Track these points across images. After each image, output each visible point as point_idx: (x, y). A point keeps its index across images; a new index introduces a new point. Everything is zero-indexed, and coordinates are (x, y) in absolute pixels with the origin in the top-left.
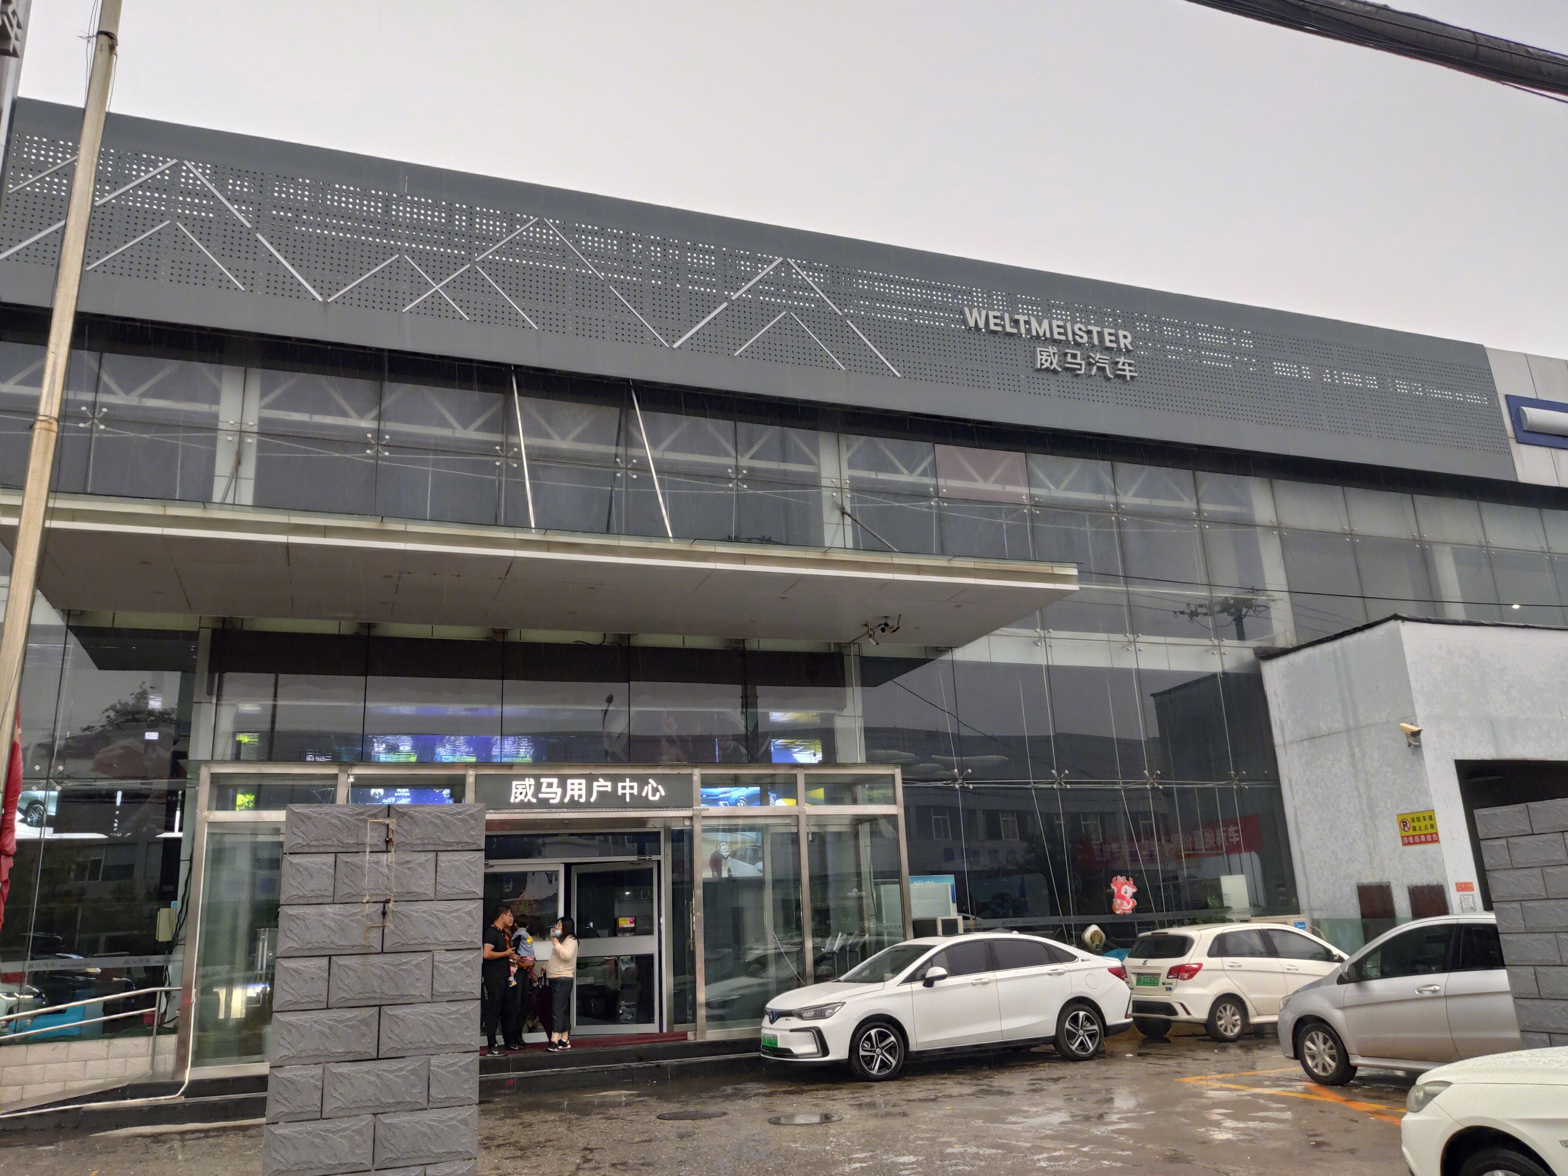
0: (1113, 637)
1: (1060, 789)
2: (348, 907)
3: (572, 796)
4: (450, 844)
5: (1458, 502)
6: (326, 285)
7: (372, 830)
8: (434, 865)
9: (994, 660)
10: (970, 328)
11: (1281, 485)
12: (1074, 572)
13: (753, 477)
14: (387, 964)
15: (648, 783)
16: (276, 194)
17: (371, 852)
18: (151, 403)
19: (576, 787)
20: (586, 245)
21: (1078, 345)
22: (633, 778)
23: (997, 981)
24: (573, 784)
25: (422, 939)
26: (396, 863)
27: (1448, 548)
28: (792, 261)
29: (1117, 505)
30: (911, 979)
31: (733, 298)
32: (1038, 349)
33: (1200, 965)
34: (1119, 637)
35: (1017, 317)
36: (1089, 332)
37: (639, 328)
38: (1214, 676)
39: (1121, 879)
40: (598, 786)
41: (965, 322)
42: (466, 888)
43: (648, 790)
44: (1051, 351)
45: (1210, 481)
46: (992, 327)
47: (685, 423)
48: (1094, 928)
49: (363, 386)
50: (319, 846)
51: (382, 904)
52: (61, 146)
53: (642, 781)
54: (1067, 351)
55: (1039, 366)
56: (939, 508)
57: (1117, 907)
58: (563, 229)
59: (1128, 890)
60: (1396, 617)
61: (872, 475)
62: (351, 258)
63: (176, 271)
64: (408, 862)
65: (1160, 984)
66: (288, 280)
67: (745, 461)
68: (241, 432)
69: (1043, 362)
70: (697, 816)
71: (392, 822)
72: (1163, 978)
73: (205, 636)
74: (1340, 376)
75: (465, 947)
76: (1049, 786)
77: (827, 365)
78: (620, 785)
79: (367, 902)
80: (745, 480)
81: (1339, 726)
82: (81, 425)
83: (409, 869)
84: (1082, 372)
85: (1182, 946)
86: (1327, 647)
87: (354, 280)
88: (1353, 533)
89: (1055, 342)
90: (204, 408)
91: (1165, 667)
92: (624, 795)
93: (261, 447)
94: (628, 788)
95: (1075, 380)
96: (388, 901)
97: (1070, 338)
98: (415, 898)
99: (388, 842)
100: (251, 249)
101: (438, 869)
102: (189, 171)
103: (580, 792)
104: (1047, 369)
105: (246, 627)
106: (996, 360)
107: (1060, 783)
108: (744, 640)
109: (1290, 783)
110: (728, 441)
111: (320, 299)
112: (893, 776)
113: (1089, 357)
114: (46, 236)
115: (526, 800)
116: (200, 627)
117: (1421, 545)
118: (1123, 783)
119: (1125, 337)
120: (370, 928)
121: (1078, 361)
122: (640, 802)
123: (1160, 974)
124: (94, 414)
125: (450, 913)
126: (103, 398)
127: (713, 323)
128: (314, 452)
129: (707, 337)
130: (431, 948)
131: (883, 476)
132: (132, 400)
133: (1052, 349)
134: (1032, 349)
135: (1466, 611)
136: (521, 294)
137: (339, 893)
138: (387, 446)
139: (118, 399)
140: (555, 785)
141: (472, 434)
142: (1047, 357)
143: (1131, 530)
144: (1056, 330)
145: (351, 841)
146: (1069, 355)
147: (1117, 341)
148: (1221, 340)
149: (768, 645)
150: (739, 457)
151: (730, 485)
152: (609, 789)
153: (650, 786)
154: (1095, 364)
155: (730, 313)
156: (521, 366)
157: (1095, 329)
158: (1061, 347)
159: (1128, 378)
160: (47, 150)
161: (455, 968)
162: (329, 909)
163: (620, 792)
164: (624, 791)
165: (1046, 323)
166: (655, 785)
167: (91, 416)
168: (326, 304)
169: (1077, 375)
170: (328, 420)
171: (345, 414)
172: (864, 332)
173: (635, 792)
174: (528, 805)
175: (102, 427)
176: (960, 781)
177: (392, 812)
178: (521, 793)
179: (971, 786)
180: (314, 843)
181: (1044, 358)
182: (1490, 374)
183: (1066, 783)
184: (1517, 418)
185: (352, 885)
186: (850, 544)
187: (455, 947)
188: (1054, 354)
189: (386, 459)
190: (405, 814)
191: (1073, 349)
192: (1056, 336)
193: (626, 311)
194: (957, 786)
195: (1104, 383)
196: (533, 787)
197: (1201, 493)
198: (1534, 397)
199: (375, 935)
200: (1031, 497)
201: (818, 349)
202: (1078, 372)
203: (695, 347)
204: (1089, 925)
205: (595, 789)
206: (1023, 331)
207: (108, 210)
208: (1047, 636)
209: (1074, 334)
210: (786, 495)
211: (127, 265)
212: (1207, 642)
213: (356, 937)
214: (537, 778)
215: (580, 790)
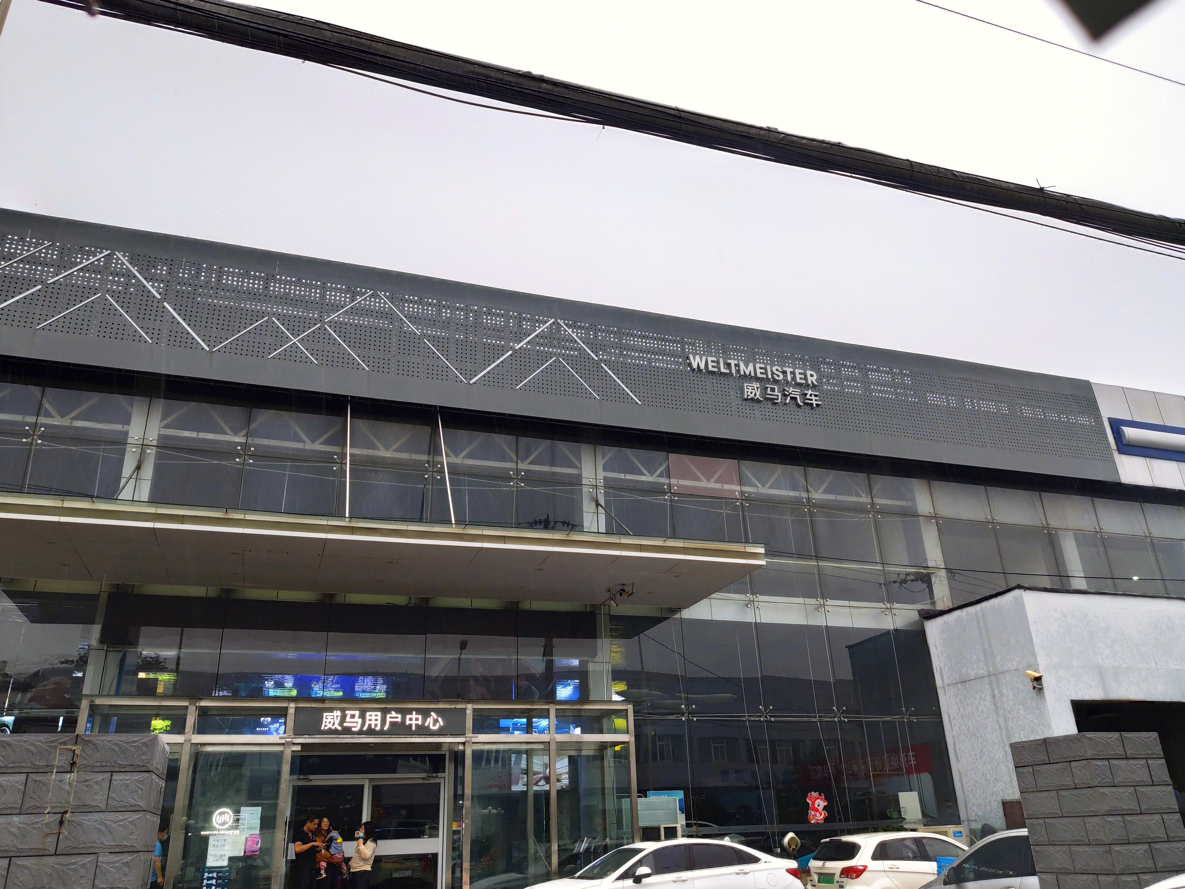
0: (809, 601)
1: (766, 721)
2: (32, 817)
3: (370, 725)
4: (125, 766)
5: (1077, 498)
6: (213, 339)
7: (60, 754)
8: (108, 783)
9: (716, 618)
10: (694, 370)
11: (937, 485)
12: (762, 550)
13: (530, 478)
14: (58, 864)
15: (430, 716)
16: (181, 275)
17: (57, 772)
18: (79, 424)
19: (373, 718)
20: (409, 311)
21: (776, 382)
22: (419, 711)
23: (693, 879)
24: (370, 715)
25: (90, 843)
26: (77, 781)
27: (1071, 533)
28: (561, 322)
29: (809, 500)
30: (623, 877)
31: (517, 348)
32: (745, 385)
33: (865, 867)
34: (812, 601)
35: (729, 361)
36: (784, 372)
37: (445, 369)
38: (888, 632)
39: (815, 794)
40: (390, 718)
41: (690, 365)
42: (133, 802)
43: (429, 721)
44: (755, 386)
45: (881, 482)
46: (710, 368)
47: (480, 438)
48: (791, 835)
49: (236, 411)
50: (14, 767)
51: (61, 815)
52: (27, 242)
53: (426, 714)
54: (767, 386)
55: (746, 397)
56: (671, 500)
57: (811, 817)
58: (391, 299)
59: (821, 804)
60: (1019, 587)
61: (622, 476)
62: (232, 319)
63: (103, 329)
64: (86, 781)
65: (835, 881)
66: (185, 336)
67: (523, 466)
68: (143, 445)
69: (749, 394)
70: (469, 742)
71: (78, 749)
72: (837, 878)
73: (104, 597)
74: (979, 404)
75: (126, 850)
76: (758, 719)
77: (586, 395)
78: (408, 717)
79: (48, 813)
80: (522, 480)
81: (983, 672)
82: (24, 440)
83: (87, 786)
84: (779, 401)
85: (852, 850)
86: (971, 610)
87: (233, 336)
88: (995, 521)
89: (758, 379)
90: (118, 427)
91: (849, 624)
92: (411, 725)
93: (159, 456)
94: (414, 719)
95: (773, 406)
96: (66, 812)
97: (770, 376)
98: (87, 809)
99: (73, 764)
100: (160, 314)
101: (112, 786)
102: (118, 259)
103: (376, 722)
104: (752, 399)
105: (136, 591)
106: (714, 392)
107: (766, 717)
108: (518, 602)
109: (949, 717)
110: (512, 450)
111: (207, 349)
112: (627, 710)
113: (784, 390)
114: (9, 305)
115: (333, 728)
116: (101, 591)
117: (1048, 531)
118: (820, 717)
119: (812, 376)
120: (48, 834)
121: (776, 393)
122: (423, 730)
123: (834, 874)
124: (34, 432)
125: (116, 822)
126: (42, 420)
127: (501, 366)
128: (196, 460)
129: (496, 376)
130: (97, 851)
131: (629, 477)
132: (65, 422)
133: (756, 385)
134: (740, 384)
135: (1087, 583)
136: (357, 345)
137: (26, 806)
138: (252, 456)
139: (56, 421)
140: (357, 716)
141: (318, 446)
142: (752, 390)
143: (820, 519)
144: (759, 371)
145: (42, 763)
146: (769, 389)
147: (806, 378)
148: (887, 378)
149: (538, 606)
150: (519, 462)
151: (511, 484)
152: (399, 720)
153: (432, 717)
154: (789, 395)
155: (514, 358)
156: (355, 397)
157: (789, 370)
158: (763, 383)
159: (815, 406)
160: (17, 245)
161: (115, 868)
162: (15, 818)
163: (408, 722)
164: (411, 722)
165: (751, 366)
166: (436, 717)
167: (32, 433)
168: (211, 352)
169: (775, 404)
170: (210, 436)
171: (224, 433)
172: (615, 371)
173: (420, 722)
174: (335, 732)
175: (39, 441)
176: (686, 715)
177: (79, 740)
178: (330, 722)
179: (695, 719)
180: (10, 765)
181: (750, 391)
182: (1096, 402)
183: (771, 716)
184: (1118, 435)
185: (38, 799)
186: (603, 529)
187: (117, 850)
188: (757, 388)
189: (250, 465)
190: (89, 741)
191: (772, 384)
192: (759, 375)
193: (436, 357)
194: (683, 719)
195: (796, 409)
196: (339, 718)
197: (874, 492)
198: (1132, 420)
199: (52, 840)
200: (742, 493)
201: (579, 384)
202: (776, 401)
203: (487, 383)
204: (788, 832)
205: (388, 720)
206: (734, 371)
207: (57, 286)
208: (756, 599)
209: (773, 373)
210: (554, 490)
211: (67, 325)
212: (881, 605)
213: (34, 842)
214: (343, 711)
215: (376, 720)
